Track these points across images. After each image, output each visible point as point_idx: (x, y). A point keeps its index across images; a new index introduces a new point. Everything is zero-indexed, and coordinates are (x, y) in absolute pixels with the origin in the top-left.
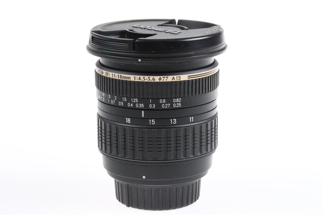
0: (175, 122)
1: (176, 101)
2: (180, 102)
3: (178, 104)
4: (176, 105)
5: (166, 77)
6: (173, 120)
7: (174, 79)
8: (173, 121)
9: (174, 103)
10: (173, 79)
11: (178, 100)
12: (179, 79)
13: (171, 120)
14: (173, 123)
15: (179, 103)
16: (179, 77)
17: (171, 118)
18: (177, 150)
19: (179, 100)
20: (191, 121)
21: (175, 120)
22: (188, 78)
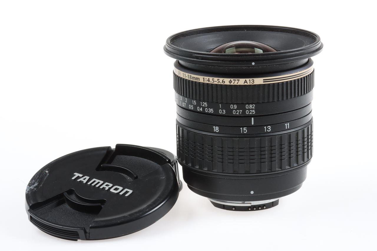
0: (269, 130)
1: (249, 107)
2: (254, 109)
3: (251, 111)
4: (250, 112)
5: (237, 80)
6: (268, 127)
7: (247, 82)
8: (267, 129)
9: (247, 109)
10: (245, 82)
11: (251, 106)
12: (253, 82)
13: (265, 127)
14: (268, 130)
15: (252, 109)
16: (253, 80)
17: (265, 126)
18: (271, 161)
19: (253, 107)
20: (286, 128)
21: (269, 127)
22: (264, 82)
